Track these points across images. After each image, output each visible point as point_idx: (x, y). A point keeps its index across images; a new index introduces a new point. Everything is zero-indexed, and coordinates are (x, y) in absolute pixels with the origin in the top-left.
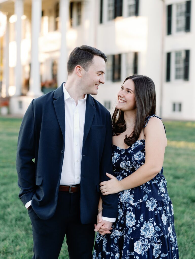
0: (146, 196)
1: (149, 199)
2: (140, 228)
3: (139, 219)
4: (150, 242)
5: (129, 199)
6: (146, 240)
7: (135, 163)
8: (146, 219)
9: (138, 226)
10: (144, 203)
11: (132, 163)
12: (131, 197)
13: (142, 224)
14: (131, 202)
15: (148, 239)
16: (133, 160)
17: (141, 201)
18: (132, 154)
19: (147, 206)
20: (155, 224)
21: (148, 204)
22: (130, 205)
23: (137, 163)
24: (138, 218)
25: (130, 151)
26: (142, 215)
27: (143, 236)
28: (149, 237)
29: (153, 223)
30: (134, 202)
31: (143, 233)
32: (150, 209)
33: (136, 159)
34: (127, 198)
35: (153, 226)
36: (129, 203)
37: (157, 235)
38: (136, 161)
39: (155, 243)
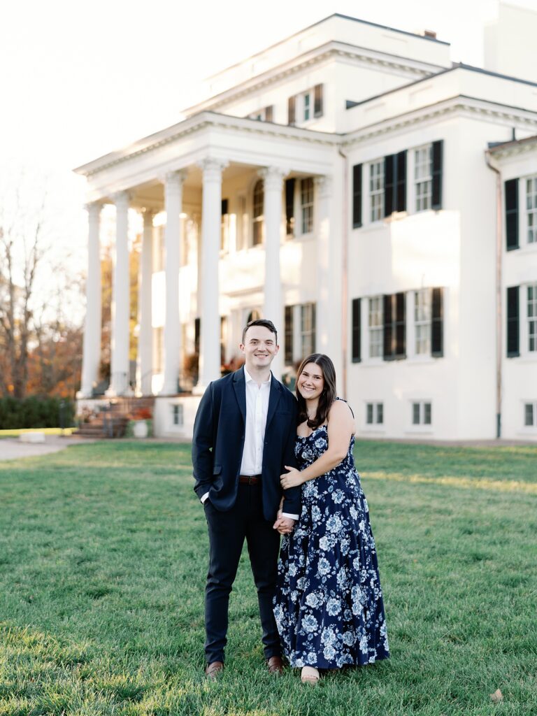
0: (331, 487)
1: (334, 490)
2: (325, 523)
3: (325, 513)
4: (337, 537)
5: (313, 492)
6: (333, 535)
7: (316, 451)
8: (332, 512)
9: (323, 520)
10: (329, 495)
11: (313, 452)
12: (316, 489)
13: (327, 518)
14: (316, 495)
15: (335, 534)
16: (314, 448)
17: (326, 492)
18: (313, 442)
19: (333, 499)
20: (342, 518)
21: (334, 496)
22: (315, 499)
23: (318, 451)
24: (323, 512)
25: (311, 439)
26: (327, 509)
27: (329, 531)
28: (335, 531)
29: (340, 516)
30: (318, 494)
31: (328, 528)
32: (336, 502)
33: (317, 446)
34: (311, 491)
35: (340, 519)
36: (313, 497)
37: (345, 530)
38: (317, 449)
39: (343, 538)
